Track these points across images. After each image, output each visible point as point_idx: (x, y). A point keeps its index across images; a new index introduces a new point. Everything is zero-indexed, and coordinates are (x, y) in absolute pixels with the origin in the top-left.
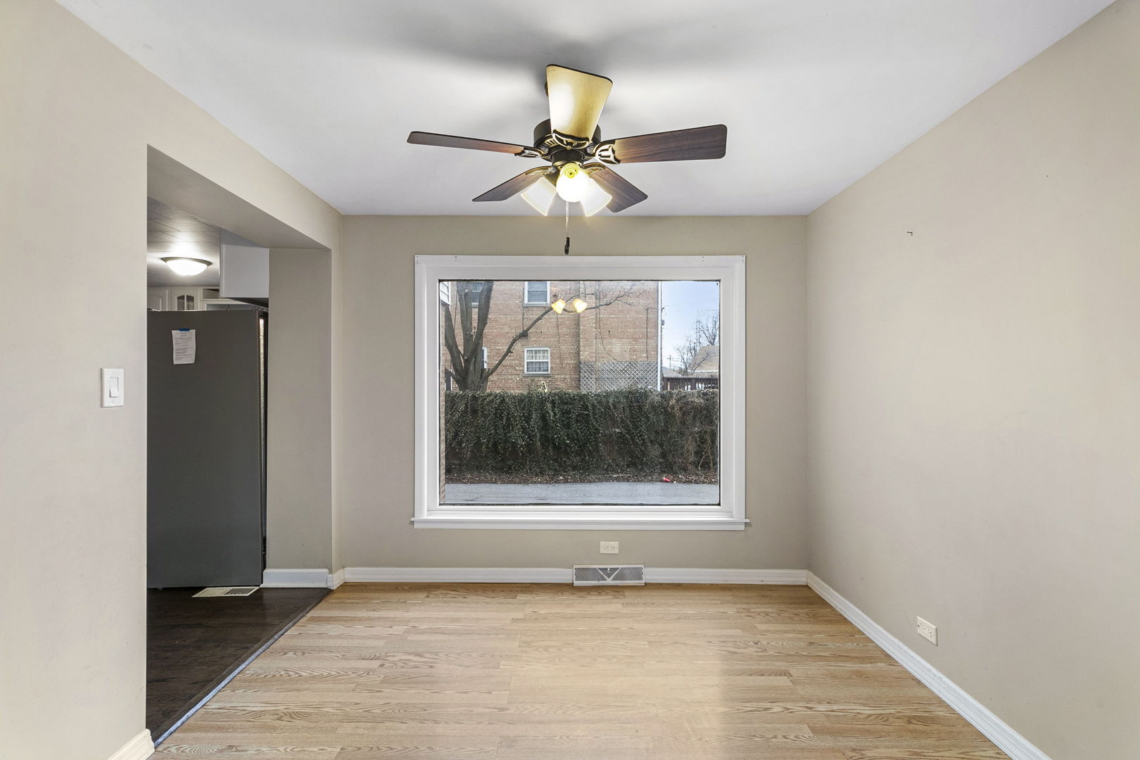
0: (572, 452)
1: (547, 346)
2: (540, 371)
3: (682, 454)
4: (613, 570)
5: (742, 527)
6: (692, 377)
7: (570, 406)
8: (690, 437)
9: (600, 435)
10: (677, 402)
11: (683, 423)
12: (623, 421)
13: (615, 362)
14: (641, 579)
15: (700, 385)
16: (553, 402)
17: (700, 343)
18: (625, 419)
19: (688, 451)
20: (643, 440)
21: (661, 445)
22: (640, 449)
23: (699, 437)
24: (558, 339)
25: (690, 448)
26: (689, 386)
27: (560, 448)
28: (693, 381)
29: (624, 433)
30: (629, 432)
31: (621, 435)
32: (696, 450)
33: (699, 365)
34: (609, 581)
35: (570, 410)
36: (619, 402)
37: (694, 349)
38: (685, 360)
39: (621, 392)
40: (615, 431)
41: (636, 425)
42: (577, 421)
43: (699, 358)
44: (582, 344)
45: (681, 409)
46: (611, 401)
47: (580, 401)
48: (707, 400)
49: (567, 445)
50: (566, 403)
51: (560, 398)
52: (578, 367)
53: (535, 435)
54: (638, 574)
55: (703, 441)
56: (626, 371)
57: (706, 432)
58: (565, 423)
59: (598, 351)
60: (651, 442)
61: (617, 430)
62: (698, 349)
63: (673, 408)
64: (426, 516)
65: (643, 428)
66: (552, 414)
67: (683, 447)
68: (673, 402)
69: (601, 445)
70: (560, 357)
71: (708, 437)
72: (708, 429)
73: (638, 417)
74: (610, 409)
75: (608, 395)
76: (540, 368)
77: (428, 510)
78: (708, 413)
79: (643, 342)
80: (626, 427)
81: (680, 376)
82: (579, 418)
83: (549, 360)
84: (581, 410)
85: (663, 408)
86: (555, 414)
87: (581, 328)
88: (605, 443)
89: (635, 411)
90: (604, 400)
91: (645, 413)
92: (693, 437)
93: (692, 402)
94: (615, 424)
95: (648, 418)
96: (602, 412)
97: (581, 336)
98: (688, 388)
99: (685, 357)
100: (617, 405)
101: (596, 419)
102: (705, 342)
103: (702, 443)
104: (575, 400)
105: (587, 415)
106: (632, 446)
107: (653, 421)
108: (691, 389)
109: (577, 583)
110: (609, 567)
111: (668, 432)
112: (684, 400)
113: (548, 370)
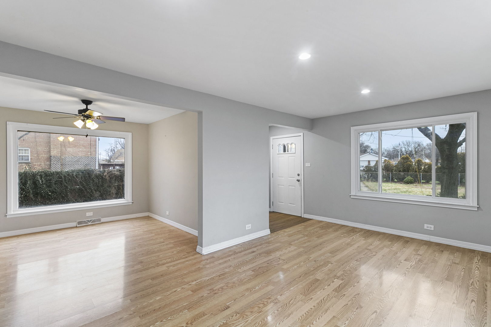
0: (52, 198)
1: (27, 147)
2: (23, 160)
3: (110, 194)
4: (91, 220)
5: (131, 204)
6: (113, 163)
7: (51, 177)
8: (113, 188)
9: (68, 189)
10: (108, 174)
11: (110, 182)
12: (81, 182)
13: (73, 157)
14: (101, 221)
15: (117, 167)
16: (41, 176)
17: (117, 147)
18: (82, 182)
19: (112, 193)
20: (91, 190)
21: (100, 192)
22: (90, 194)
23: (117, 187)
24: (35, 144)
25: (113, 192)
26: (112, 168)
27: (45, 197)
28: (114, 165)
29: (81, 188)
30: (84, 187)
31: (80, 189)
32: (116, 192)
33: (117, 158)
34: (90, 223)
35: (51, 179)
36: (79, 175)
37: (114, 150)
38: (110, 156)
39: (80, 170)
40: (77, 187)
41: (88, 184)
42: (55, 184)
43: (117, 155)
44: (52, 147)
45: (109, 176)
46: (75, 174)
47: (57, 175)
48: (121, 173)
49: (50, 195)
50: (49, 176)
51: (45, 173)
52: (50, 159)
53: (29, 192)
54: (99, 220)
55: (119, 188)
56: (79, 161)
57: (120, 185)
58: (48, 185)
59: (62, 151)
60: (95, 191)
61: (78, 187)
62: (116, 150)
63: (105, 176)
64: (12, 213)
65: (91, 185)
66: (41, 181)
67: (110, 192)
68: (105, 174)
69: (69, 193)
70: (37, 153)
71: (121, 187)
72: (121, 184)
73: (89, 181)
74: (74, 177)
75: (73, 171)
76: (22, 159)
77: (13, 211)
78: (120, 178)
79: (88, 148)
80: (82, 185)
81: (107, 163)
82: (56, 182)
83: (29, 155)
84: (57, 179)
85: (100, 177)
86: (42, 182)
87: (52, 139)
88: (71, 193)
89: (87, 178)
90: (71, 174)
91: (92, 179)
92: (115, 188)
93: (114, 174)
94: (76, 184)
95: (94, 181)
96: (69, 179)
97: (51, 143)
98: (111, 168)
99: (110, 154)
100: (78, 176)
101: (66, 182)
102: (119, 147)
103: (119, 189)
104: (54, 174)
105: (62, 181)
106: (86, 193)
107: (96, 182)
108: (113, 168)
109: (78, 226)
110: (89, 220)
111: (103, 186)
112: (111, 173)
113: (28, 160)
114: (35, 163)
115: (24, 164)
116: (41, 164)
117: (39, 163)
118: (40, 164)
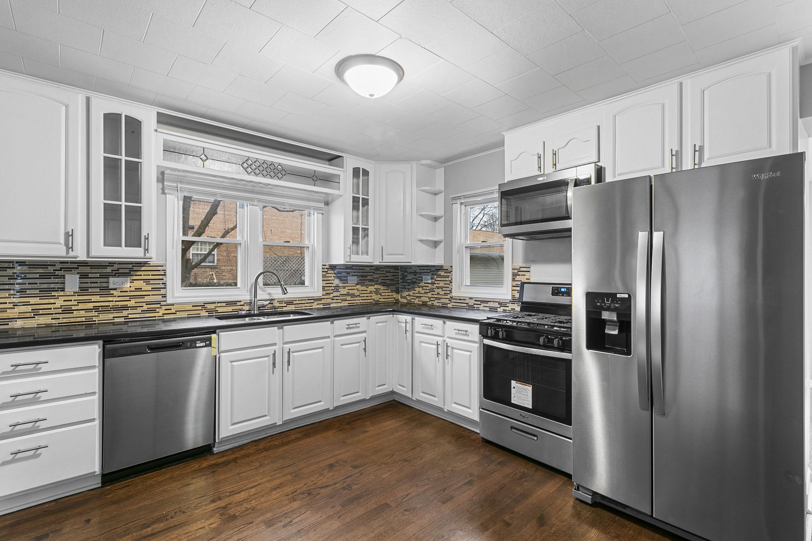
113: (214, 262)
114: (223, 268)
115: (208, 270)
116: (232, 270)
117: (229, 268)
118: (230, 270)
